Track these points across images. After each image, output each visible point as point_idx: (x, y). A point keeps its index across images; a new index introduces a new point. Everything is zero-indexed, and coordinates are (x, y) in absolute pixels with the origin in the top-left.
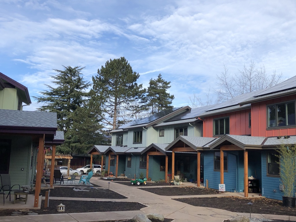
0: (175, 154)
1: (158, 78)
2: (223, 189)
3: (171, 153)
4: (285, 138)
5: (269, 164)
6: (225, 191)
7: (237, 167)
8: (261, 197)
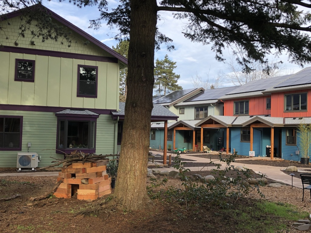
0: (204, 129)
1: (165, 59)
2: (253, 154)
3: (200, 128)
4: (299, 119)
5: (287, 137)
6: (254, 156)
7: (262, 140)
8: (280, 159)
